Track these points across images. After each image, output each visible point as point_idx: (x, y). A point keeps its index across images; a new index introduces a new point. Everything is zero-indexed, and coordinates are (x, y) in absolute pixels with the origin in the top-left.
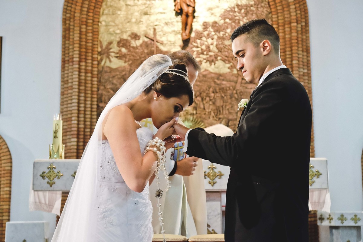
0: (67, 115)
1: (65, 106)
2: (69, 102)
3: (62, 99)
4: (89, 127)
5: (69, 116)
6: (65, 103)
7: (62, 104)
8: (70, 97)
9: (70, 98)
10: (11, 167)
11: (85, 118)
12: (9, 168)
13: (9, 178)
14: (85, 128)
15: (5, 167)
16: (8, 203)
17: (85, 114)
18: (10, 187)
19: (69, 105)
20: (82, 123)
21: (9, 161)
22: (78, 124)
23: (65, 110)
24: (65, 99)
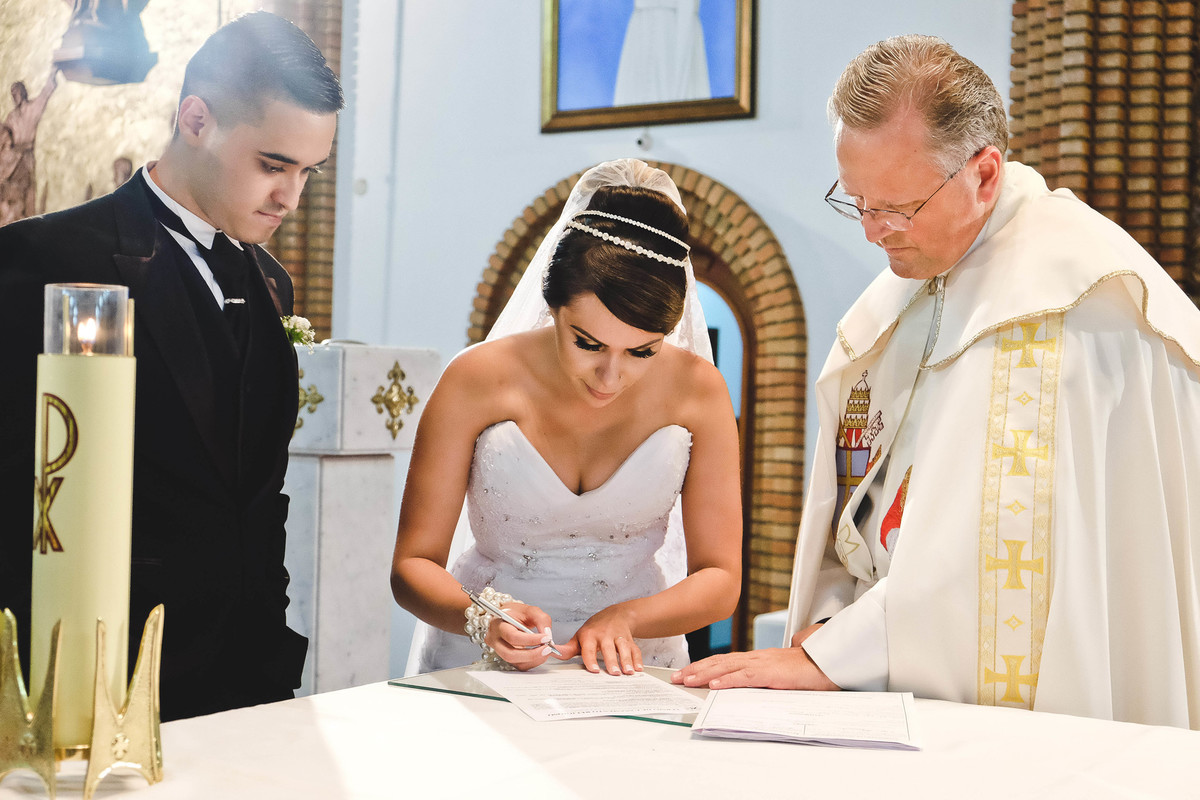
0: (1037, 112)
1: (1032, 69)
2: (1050, 46)
3: (1020, 33)
4: (1146, 167)
5: (1048, 116)
6: (1033, 53)
7: (1020, 58)
8: (1051, 21)
9: (1051, 29)
10: (802, 356)
11: (1126, 123)
12: (791, 362)
13: (790, 407)
14: (1125, 176)
15: (776, 355)
16: (787, 515)
17: (1127, 105)
18: (800, 446)
19: (1048, 65)
20: (1112, 148)
21: (791, 329)
22: (1091, 158)
23: (1030, 87)
24: (1032, 36)
